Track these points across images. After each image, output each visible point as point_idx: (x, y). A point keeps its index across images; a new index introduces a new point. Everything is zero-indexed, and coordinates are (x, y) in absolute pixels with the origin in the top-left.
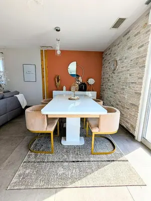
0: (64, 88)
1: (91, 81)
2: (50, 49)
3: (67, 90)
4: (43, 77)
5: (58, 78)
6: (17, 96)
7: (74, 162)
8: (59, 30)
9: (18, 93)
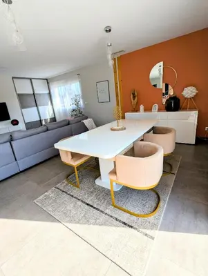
0: (142, 107)
1: (189, 92)
2: (122, 54)
3: (145, 110)
4: (117, 96)
5: (134, 94)
6: (84, 121)
7: (88, 204)
8: (110, 30)
9: (86, 118)
